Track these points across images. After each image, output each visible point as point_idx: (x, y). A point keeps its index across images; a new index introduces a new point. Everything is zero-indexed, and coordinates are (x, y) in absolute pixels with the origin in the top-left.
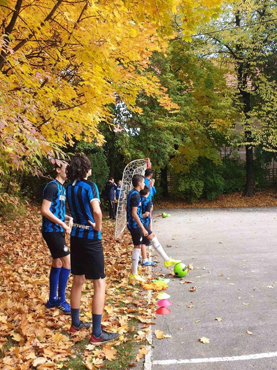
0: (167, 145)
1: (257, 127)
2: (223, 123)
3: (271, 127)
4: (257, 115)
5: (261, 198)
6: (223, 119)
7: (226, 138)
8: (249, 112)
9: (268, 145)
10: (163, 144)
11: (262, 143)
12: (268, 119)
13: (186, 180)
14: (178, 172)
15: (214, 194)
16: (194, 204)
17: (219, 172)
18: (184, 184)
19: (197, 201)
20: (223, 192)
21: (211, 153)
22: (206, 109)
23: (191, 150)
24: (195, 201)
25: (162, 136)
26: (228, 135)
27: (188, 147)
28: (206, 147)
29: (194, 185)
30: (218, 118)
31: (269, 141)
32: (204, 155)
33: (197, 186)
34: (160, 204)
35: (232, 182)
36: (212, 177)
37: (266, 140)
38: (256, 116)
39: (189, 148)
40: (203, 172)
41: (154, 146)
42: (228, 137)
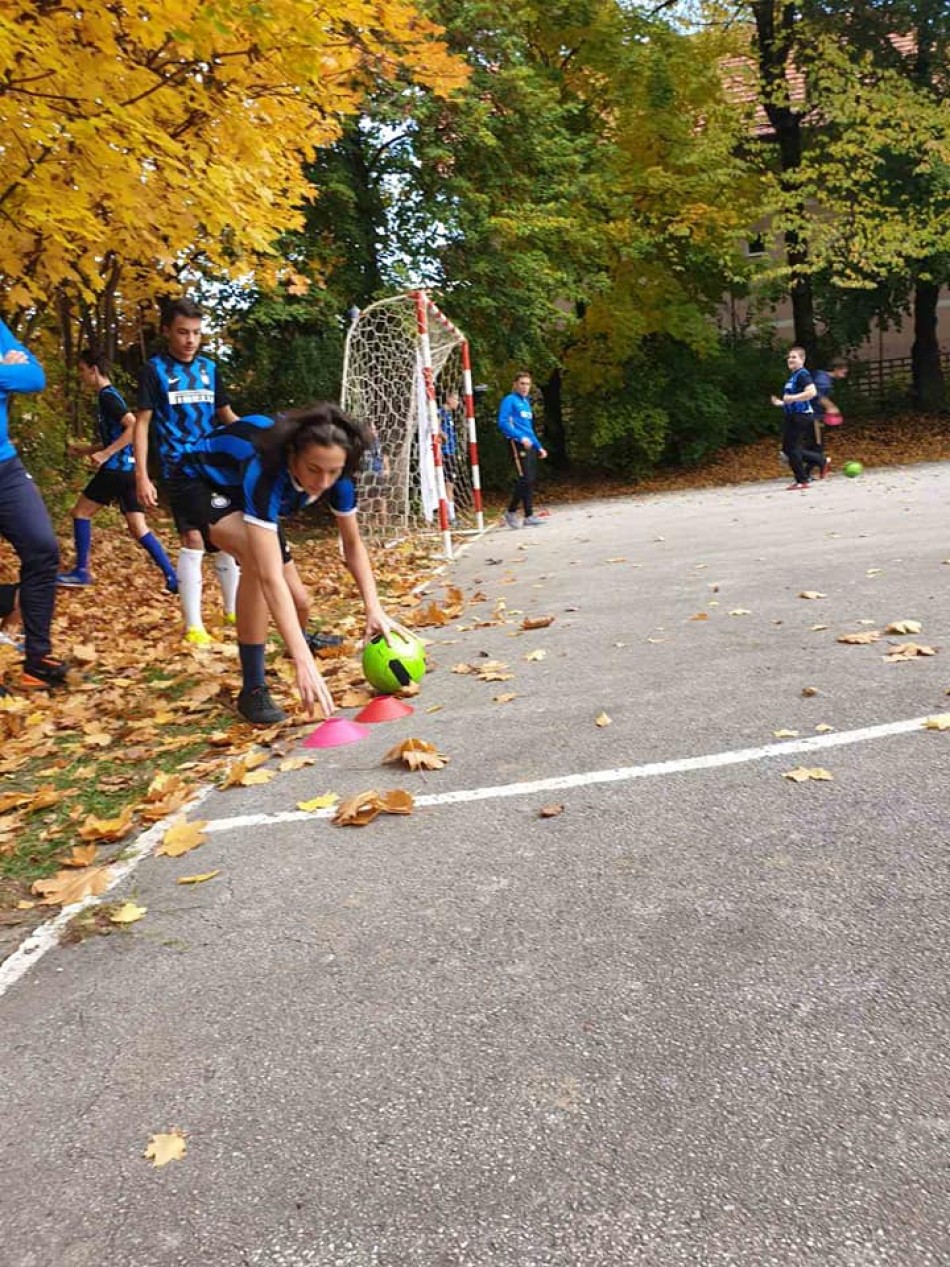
0: (533, 295)
1: (815, 217)
2: (708, 215)
3: (861, 213)
4: (814, 177)
5: (842, 448)
6: (711, 204)
7: (721, 262)
8: (790, 170)
9: (848, 271)
10: (520, 292)
11: (831, 263)
12: (847, 184)
13: (614, 412)
14: (589, 387)
15: (699, 447)
16: (643, 483)
17: (714, 377)
18: (607, 425)
19: (650, 474)
20: (729, 439)
21: (684, 320)
22: (657, 177)
23: (617, 313)
24: (644, 472)
25: (514, 265)
26: (726, 253)
27: (610, 304)
28: (669, 302)
29: (637, 425)
30: (695, 201)
31: (854, 258)
32: (663, 328)
33: (649, 428)
34: (543, 492)
35: (755, 406)
36: (693, 396)
37: (843, 255)
38: (810, 180)
39: (612, 307)
40: (663, 381)
41: (494, 299)
42: (727, 258)
